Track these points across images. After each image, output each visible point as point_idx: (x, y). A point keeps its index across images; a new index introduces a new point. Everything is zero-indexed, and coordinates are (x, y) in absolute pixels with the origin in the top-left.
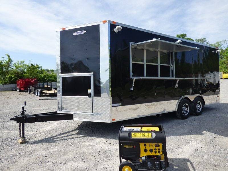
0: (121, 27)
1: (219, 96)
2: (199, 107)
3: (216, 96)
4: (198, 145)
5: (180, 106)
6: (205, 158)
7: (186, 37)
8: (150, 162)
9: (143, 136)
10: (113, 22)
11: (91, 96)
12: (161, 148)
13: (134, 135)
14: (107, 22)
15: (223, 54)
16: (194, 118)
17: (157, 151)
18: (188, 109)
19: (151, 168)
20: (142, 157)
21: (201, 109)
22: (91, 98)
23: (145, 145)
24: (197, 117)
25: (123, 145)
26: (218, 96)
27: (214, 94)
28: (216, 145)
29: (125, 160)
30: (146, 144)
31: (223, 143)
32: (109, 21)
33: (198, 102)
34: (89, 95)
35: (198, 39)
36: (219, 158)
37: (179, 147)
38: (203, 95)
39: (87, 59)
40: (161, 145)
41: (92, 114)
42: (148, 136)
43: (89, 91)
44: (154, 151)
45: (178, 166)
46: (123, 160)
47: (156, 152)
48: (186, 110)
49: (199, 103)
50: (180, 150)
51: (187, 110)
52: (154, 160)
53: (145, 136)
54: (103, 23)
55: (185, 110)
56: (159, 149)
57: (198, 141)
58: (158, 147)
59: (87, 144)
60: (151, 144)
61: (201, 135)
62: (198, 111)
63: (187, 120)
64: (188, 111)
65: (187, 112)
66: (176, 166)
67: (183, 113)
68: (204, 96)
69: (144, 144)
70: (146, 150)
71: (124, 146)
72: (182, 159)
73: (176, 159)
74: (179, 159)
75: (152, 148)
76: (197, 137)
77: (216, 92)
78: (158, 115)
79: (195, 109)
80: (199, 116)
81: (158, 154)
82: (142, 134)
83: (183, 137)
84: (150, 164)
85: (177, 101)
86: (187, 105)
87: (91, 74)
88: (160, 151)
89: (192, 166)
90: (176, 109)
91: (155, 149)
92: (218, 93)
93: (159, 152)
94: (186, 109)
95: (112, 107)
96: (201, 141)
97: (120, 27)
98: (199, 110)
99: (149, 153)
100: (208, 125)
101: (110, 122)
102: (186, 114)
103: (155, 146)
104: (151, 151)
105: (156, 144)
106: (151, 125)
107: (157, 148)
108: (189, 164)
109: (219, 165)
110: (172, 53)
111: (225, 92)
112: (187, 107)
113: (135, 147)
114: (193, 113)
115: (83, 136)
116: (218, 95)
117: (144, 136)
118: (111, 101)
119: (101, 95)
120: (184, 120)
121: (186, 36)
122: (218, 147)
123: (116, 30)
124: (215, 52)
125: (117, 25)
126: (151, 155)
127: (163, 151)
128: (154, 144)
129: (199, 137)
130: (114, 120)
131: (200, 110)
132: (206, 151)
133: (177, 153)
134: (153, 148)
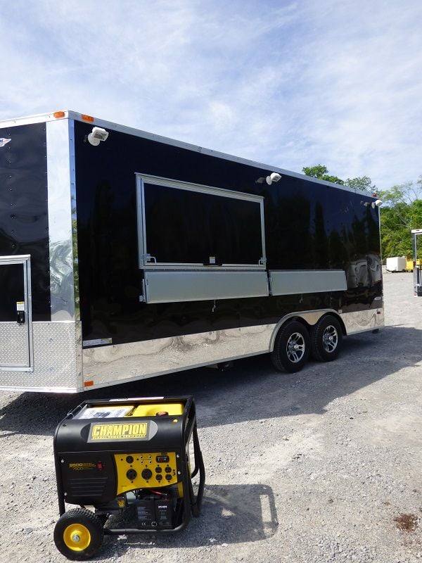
0: (107, 130)
1: (382, 312)
2: (331, 340)
3: (375, 311)
4: (305, 441)
5: (280, 340)
6: (312, 478)
7: (327, 174)
8: (143, 508)
9: (123, 433)
10: (84, 117)
11: (24, 322)
12: (173, 464)
13: (99, 430)
14: (67, 115)
15: (408, 215)
16: (317, 367)
17: (164, 474)
18: (303, 346)
19: (148, 523)
20: (127, 494)
21: (336, 344)
22: (25, 326)
23: (130, 460)
24: (324, 366)
25: (67, 463)
26: (379, 313)
27: (370, 308)
28: (348, 439)
29: (74, 507)
30: (132, 455)
31: (367, 434)
32: (70, 113)
33: (329, 327)
34: (20, 318)
35: (352, 179)
36: (345, 477)
37: (254, 450)
38: (340, 311)
39: (13, 216)
40: (173, 457)
41: (27, 369)
42: (139, 432)
43: (20, 307)
44: (155, 474)
45: (234, 509)
46: (69, 507)
47: (159, 478)
48: (298, 348)
49: (331, 330)
50: (255, 459)
51: (300, 348)
52: (155, 499)
53: (130, 433)
54: (55, 119)
55: (294, 350)
56: (168, 470)
57: (308, 432)
58: (164, 462)
59: (9, 458)
60: (146, 456)
61: (320, 415)
62: (327, 350)
63: (299, 374)
64: (303, 350)
65: (299, 353)
66: (227, 509)
67: (289, 356)
68: (343, 312)
69: (126, 456)
70: (131, 475)
71: (71, 465)
72: (252, 486)
73: (236, 487)
74: (244, 487)
75: (149, 467)
76: (309, 420)
77: (374, 303)
78: (221, 365)
79: (321, 345)
80: (330, 363)
81: (165, 483)
82: (121, 426)
83: (274, 421)
84: (144, 513)
85: (274, 326)
86: (299, 335)
87: (23, 259)
88: (171, 473)
89: (272, 504)
90: (270, 347)
91: (158, 470)
92: (380, 305)
93: (169, 478)
94: (296, 347)
95: (84, 348)
96: (315, 431)
97: (104, 130)
98: (331, 348)
99: (141, 483)
100: (345, 386)
101: (75, 392)
102: (297, 360)
103: (157, 460)
104: (147, 474)
105: (160, 454)
106: (162, 398)
107: (163, 466)
108: (265, 500)
109: (341, 497)
111: (405, 302)
112: (300, 342)
113: (100, 466)
114: (317, 355)
115: (8, 432)
116: (379, 310)
117: (127, 433)
118: (79, 333)
119: (52, 316)
120: (291, 375)
121: (326, 171)
122: (352, 444)
123: (92, 139)
124: (370, 206)
125: (94, 126)
126: (148, 485)
127: (179, 473)
128: (154, 455)
129: (314, 420)
130: (91, 383)
131: (334, 347)
132: (319, 459)
133: (244, 470)
134: (152, 467)
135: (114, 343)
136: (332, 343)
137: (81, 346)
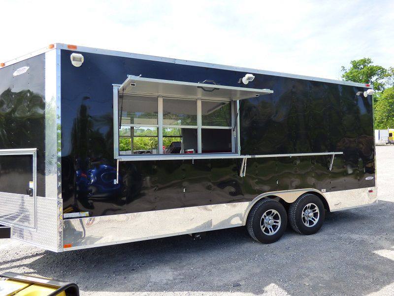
1: (374, 191)
2: (310, 215)
3: (365, 190)
7: (372, 64)
10: (69, 46)
11: (32, 195)
18: (279, 221)
21: (317, 220)
22: (33, 199)
26: (371, 191)
27: (361, 187)
32: (57, 44)
33: (310, 205)
38: (323, 190)
41: (34, 230)
43: (31, 185)
49: (312, 207)
51: (276, 222)
54: (49, 50)
55: (269, 224)
62: (307, 225)
63: (273, 245)
64: (279, 225)
65: (275, 227)
67: (263, 229)
68: (327, 191)
79: (300, 221)
85: (246, 203)
86: (275, 212)
90: (242, 222)
94: (272, 222)
95: (64, 219)
98: (311, 223)
101: (57, 251)
102: (272, 233)
110: (235, 102)
112: (275, 218)
116: (372, 188)
119: (46, 194)
124: (362, 95)
131: (315, 223)
135: (91, 215)
136: (313, 219)
137: (61, 218)
